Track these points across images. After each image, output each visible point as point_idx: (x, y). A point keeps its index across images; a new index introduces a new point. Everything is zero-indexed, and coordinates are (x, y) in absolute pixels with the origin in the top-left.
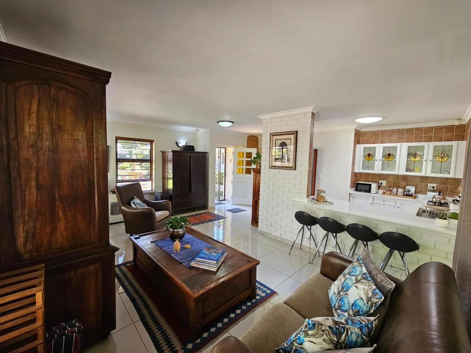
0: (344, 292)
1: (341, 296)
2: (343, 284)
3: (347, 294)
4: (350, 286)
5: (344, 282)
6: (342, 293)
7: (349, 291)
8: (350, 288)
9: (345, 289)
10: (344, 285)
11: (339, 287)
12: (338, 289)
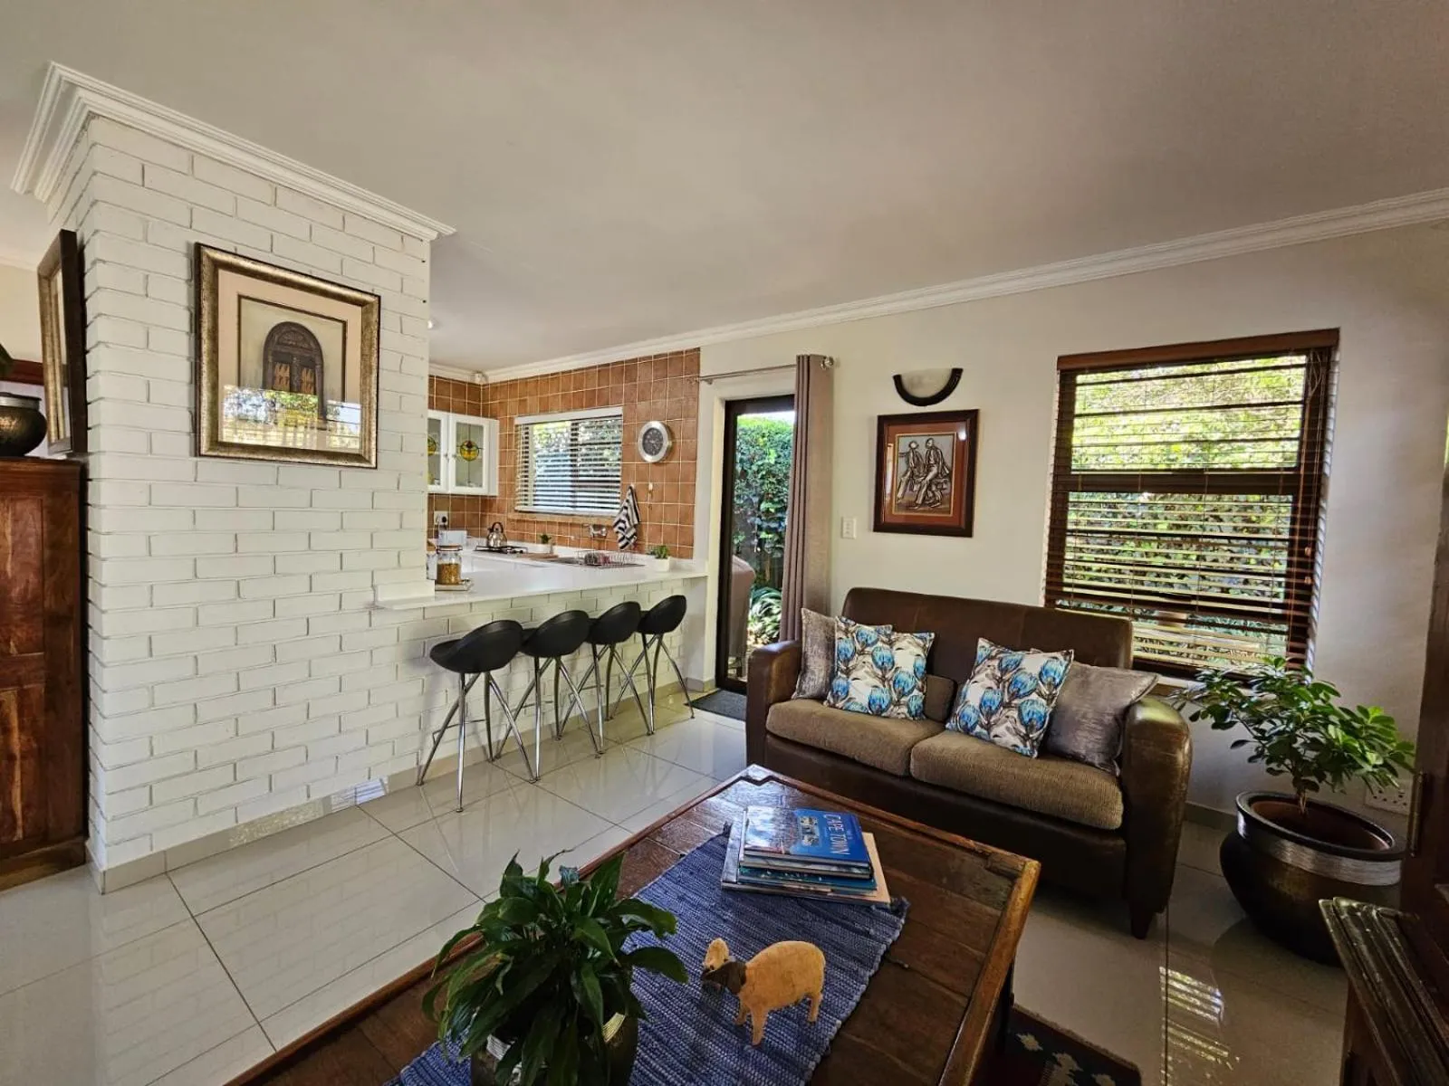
0: (890, 670)
1: (891, 679)
2: (876, 663)
3: (897, 668)
4: (890, 656)
5: (874, 660)
6: (888, 675)
7: (896, 662)
8: (893, 658)
9: (888, 666)
10: (880, 663)
11: (875, 673)
12: (877, 676)
